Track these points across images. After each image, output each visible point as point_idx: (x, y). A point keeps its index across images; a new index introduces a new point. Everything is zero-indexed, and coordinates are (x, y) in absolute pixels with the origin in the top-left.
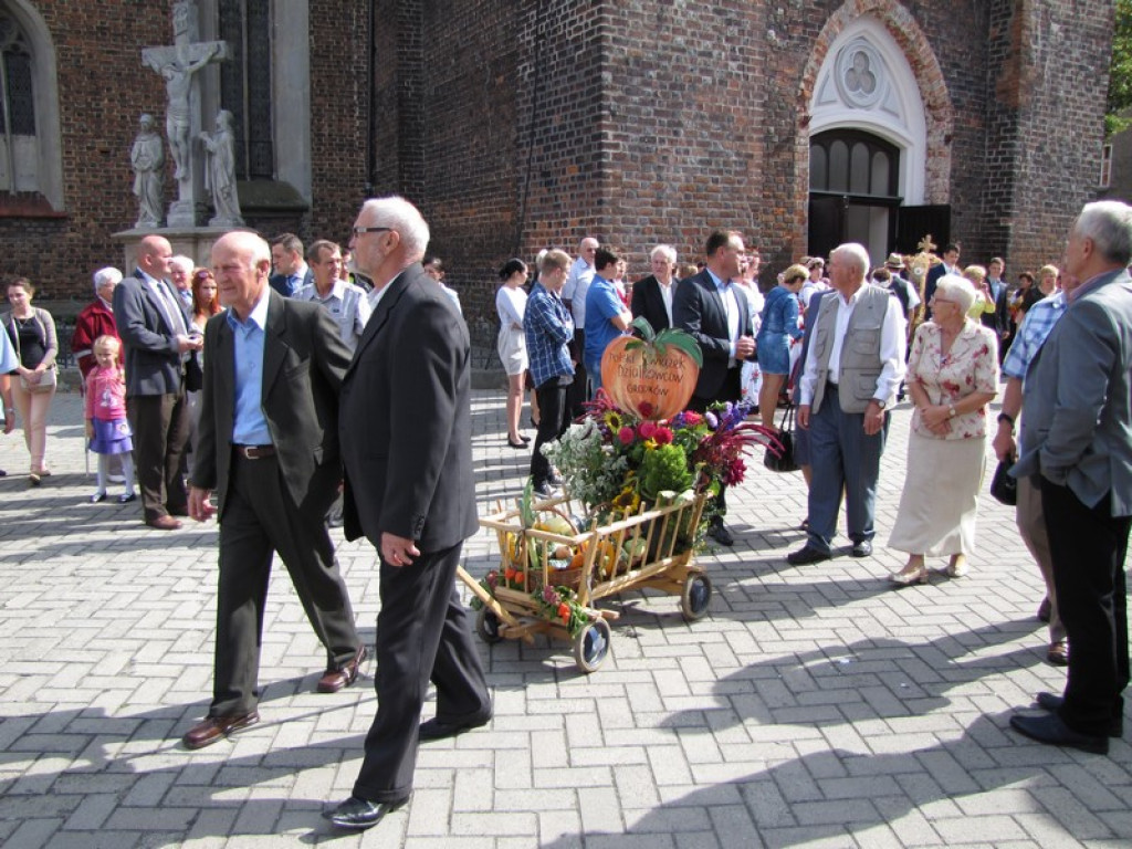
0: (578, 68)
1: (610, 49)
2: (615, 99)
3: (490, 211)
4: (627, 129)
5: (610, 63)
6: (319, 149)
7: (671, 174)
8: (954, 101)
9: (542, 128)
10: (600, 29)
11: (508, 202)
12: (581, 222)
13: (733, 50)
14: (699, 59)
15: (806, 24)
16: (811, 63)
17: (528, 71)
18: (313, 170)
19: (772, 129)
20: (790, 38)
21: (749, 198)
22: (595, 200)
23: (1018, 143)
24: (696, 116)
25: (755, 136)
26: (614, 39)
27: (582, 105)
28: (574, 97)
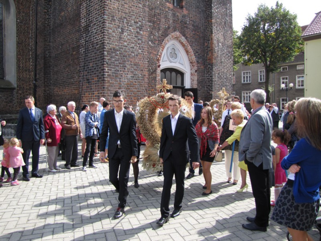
0: (97, 50)
1: (106, 45)
2: (108, 59)
3: (71, 90)
4: (111, 68)
5: (107, 49)
6: (19, 71)
7: (123, 80)
8: (197, 61)
9: (87, 67)
10: (104, 40)
11: (77, 87)
12: (98, 93)
13: (140, 47)
14: (131, 49)
15: (159, 41)
16: (161, 51)
17: (83, 51)
18: (17, 77)
19: (150, 68)
20: (155, 44)
21: (145, 87)
22: (102, 87)
23: (213, 72)
24: (130, 65)
25: (146, 70)
26: (108, 43)
27: (98, 61)
28: (96, 58)
